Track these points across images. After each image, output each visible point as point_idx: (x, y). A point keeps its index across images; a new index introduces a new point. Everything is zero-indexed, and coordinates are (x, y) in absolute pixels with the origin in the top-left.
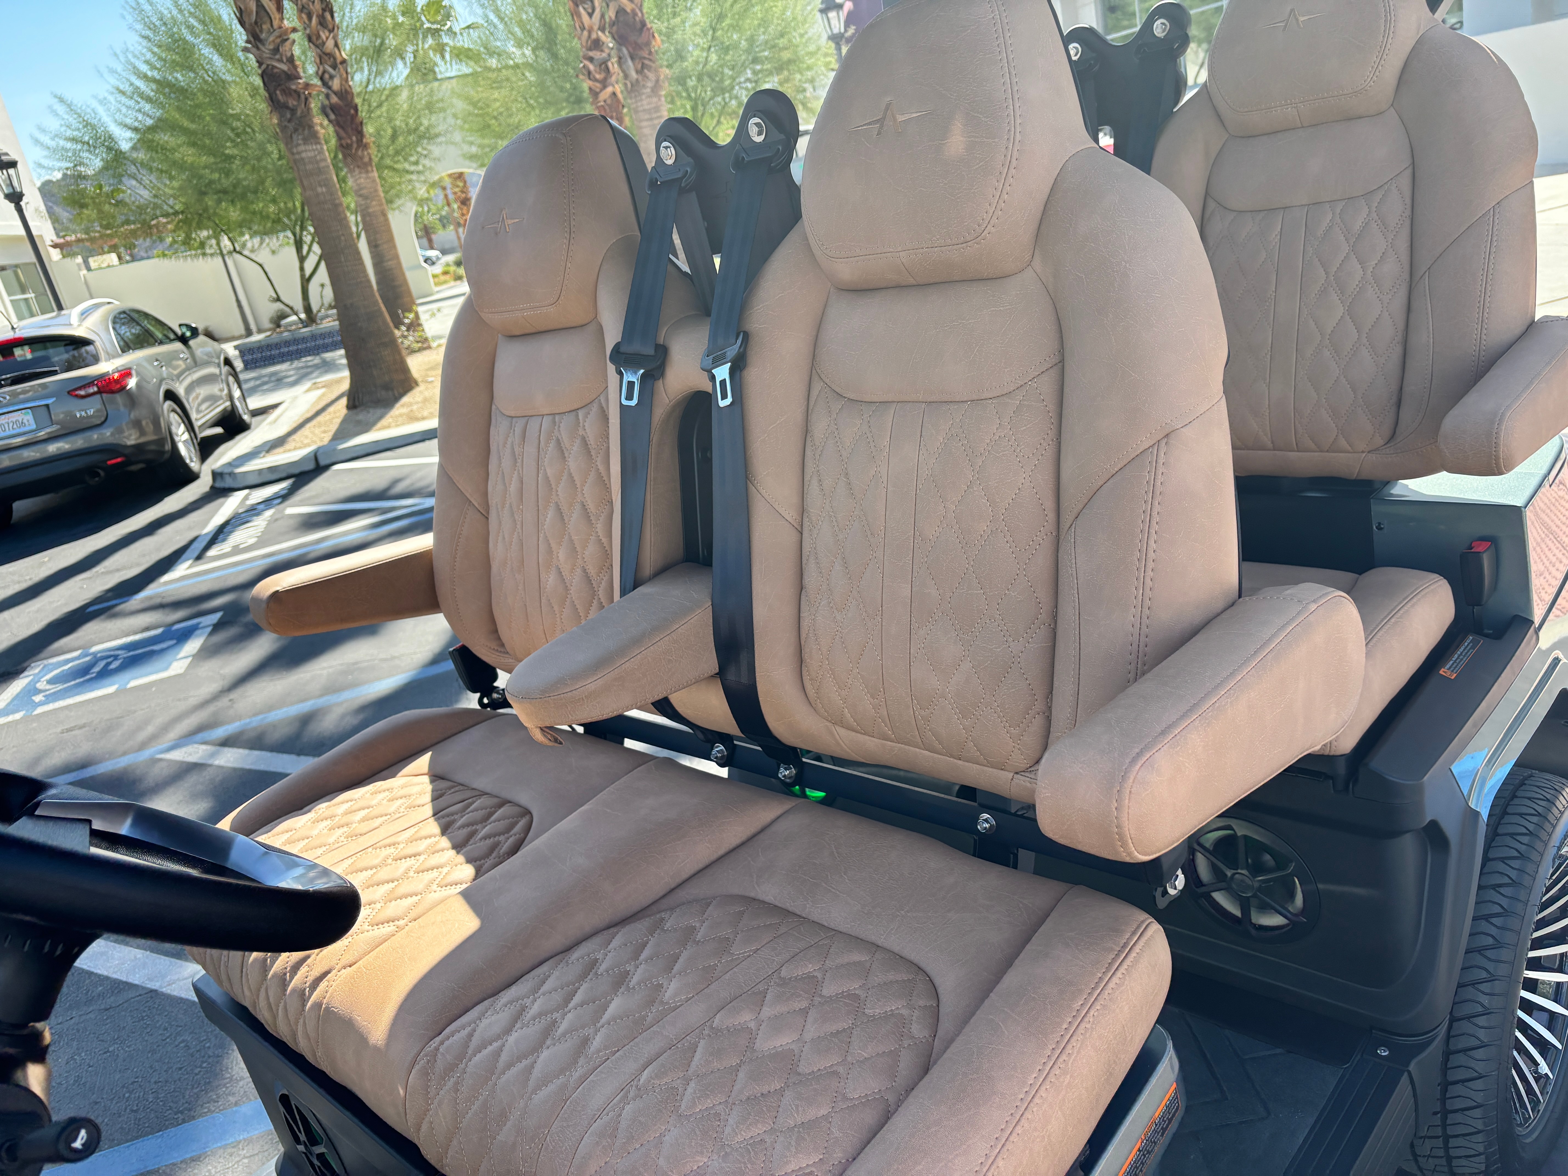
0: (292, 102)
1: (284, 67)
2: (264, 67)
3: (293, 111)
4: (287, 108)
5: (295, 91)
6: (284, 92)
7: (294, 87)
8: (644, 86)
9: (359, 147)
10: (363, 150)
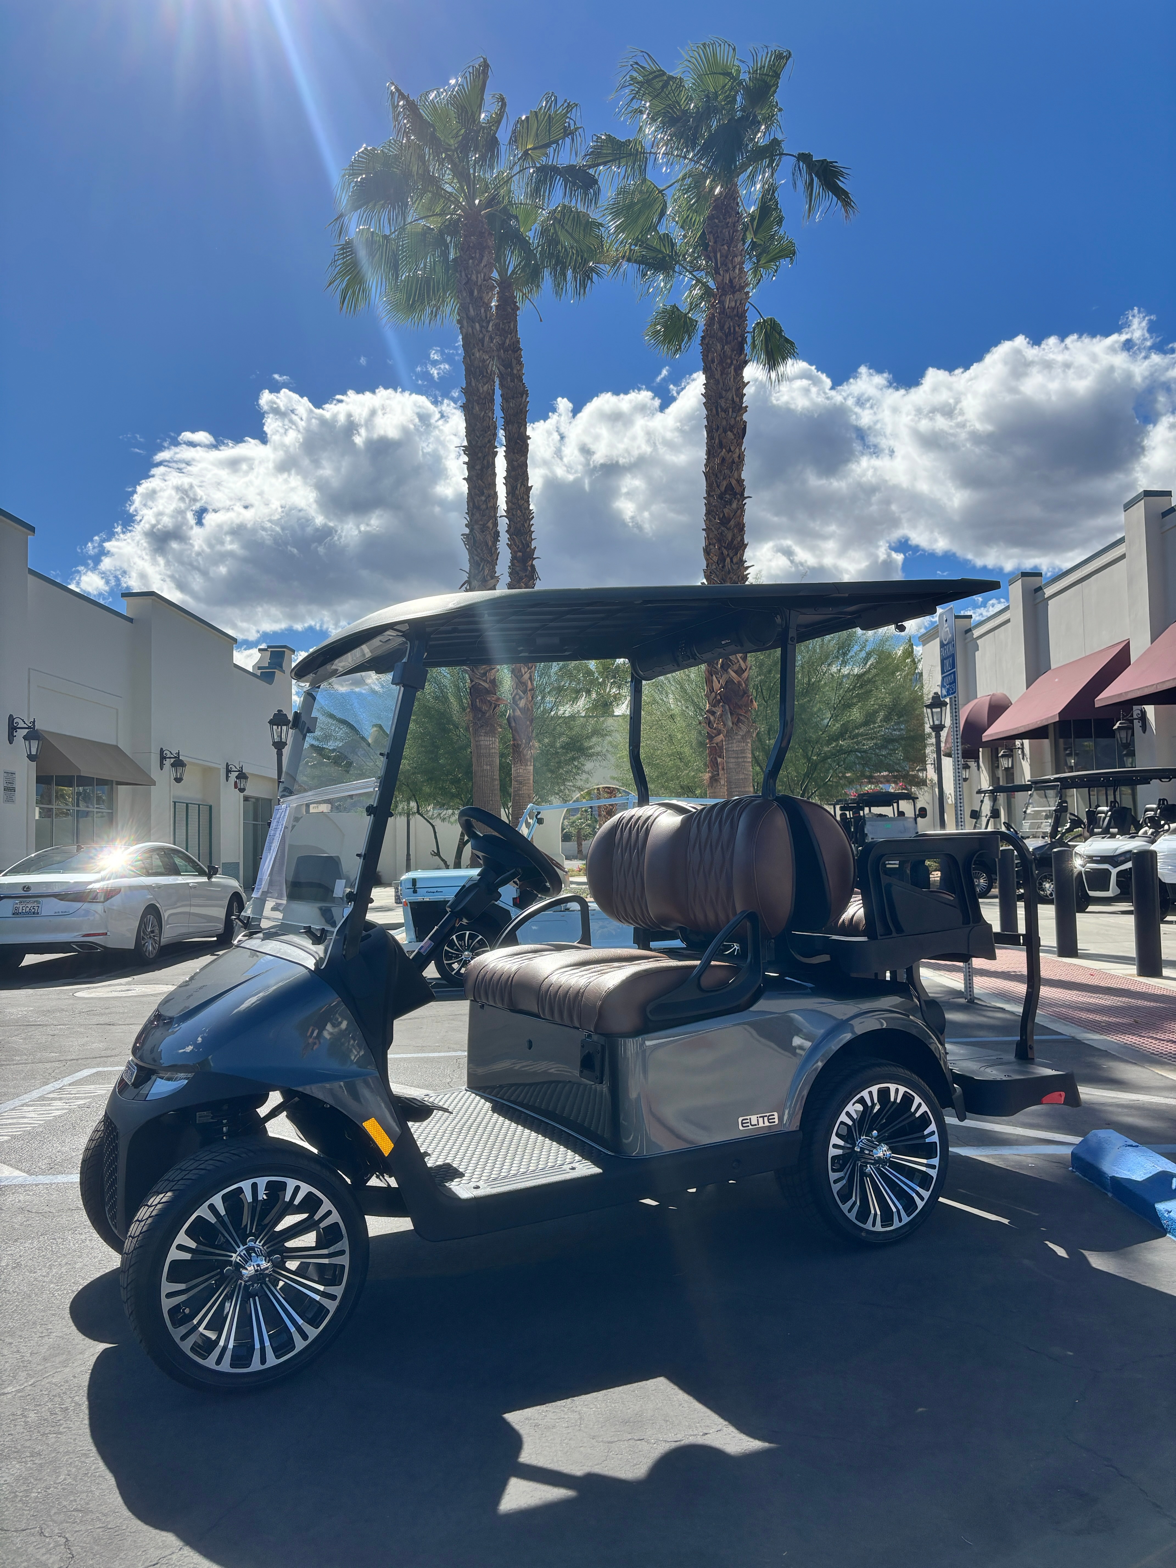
0: (484, 708)
1: (486, 685)
2: (474, 683)
3: (484, 713)
4: (481, 711)
5: (489, 701)
6: (481, 701)
7: (489, 699)
8: (736, 733)
9: (525, 747)
10: (528, 750)
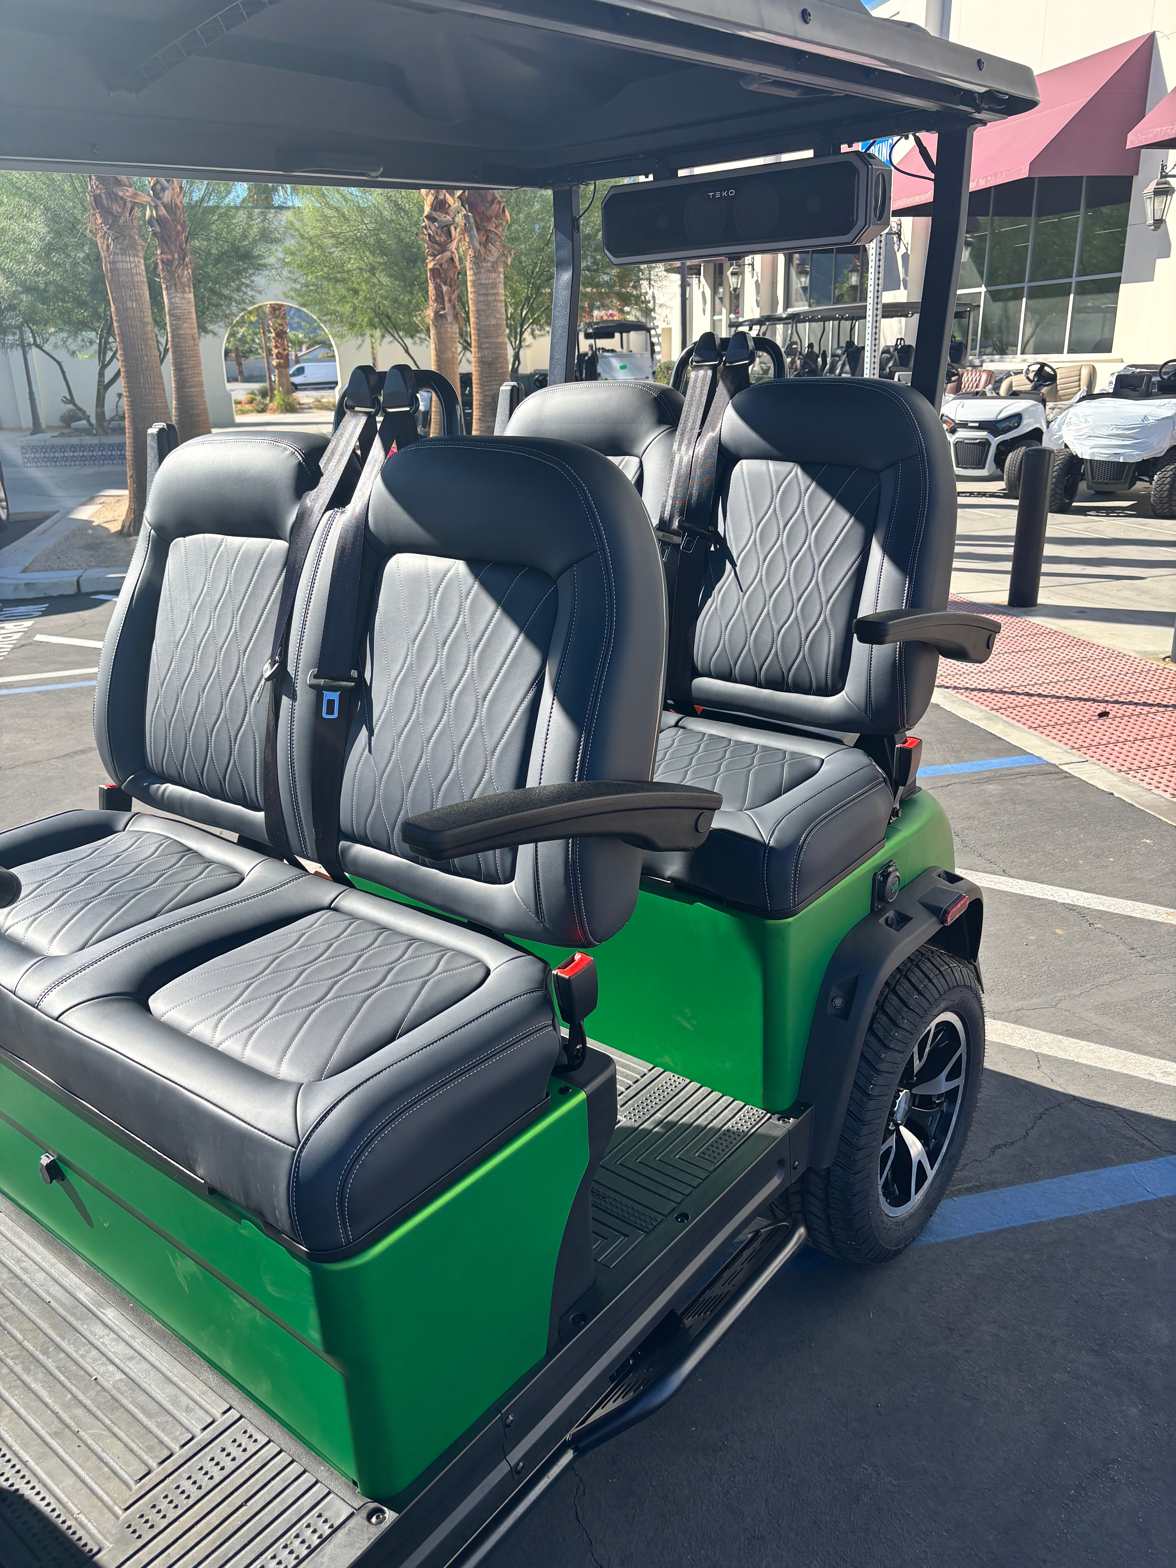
0: (116, 208)
3: (116, 218)
4: (111, 213)
5: (122, 198)
6: (110, 197)
7: (121, 194)
8: (485, 259)
9: (179, 265)
10: (183, 269)
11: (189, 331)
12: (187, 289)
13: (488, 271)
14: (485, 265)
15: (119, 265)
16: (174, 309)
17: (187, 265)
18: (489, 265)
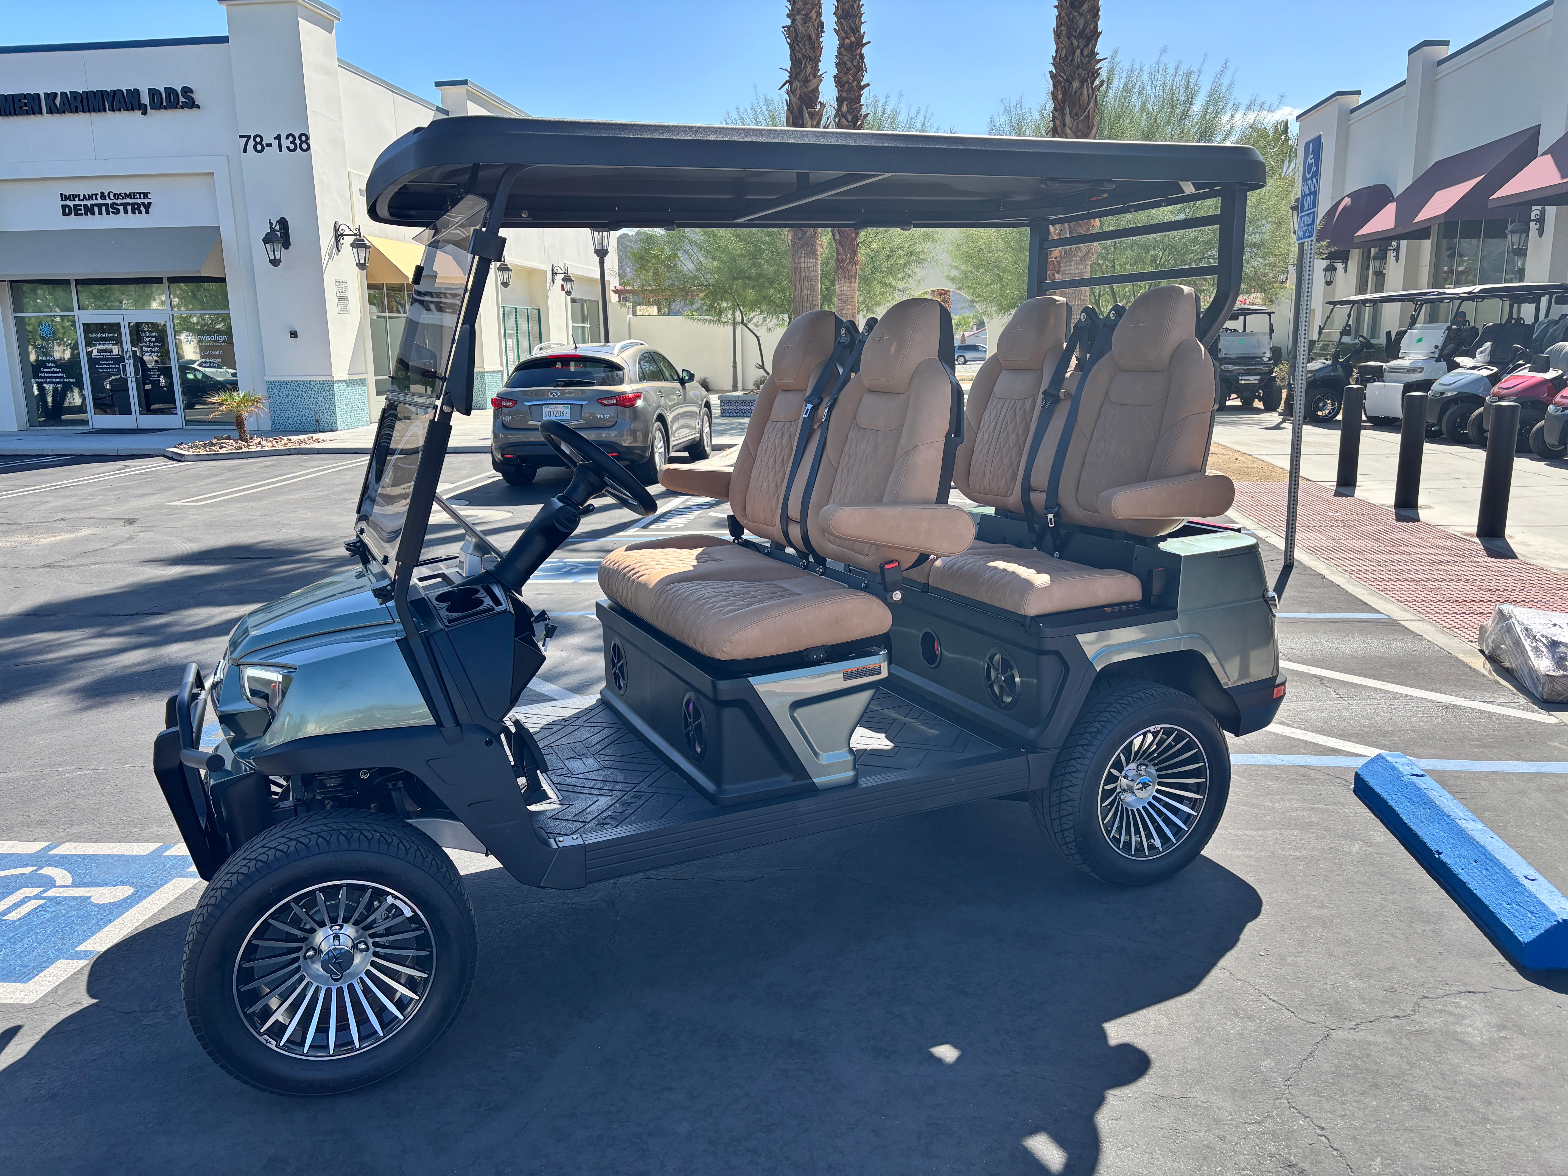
8: (1075, 254)
9: (850, 262)
10: (852, 265)
11: (850, 311)
12: (853, 280)
13: (1077, 264)
14: (1075, 259)
15: (802, 265)
16: (841, 295)
17: (855, 263)
18: (1078, 259)
